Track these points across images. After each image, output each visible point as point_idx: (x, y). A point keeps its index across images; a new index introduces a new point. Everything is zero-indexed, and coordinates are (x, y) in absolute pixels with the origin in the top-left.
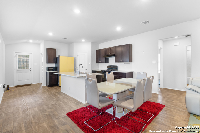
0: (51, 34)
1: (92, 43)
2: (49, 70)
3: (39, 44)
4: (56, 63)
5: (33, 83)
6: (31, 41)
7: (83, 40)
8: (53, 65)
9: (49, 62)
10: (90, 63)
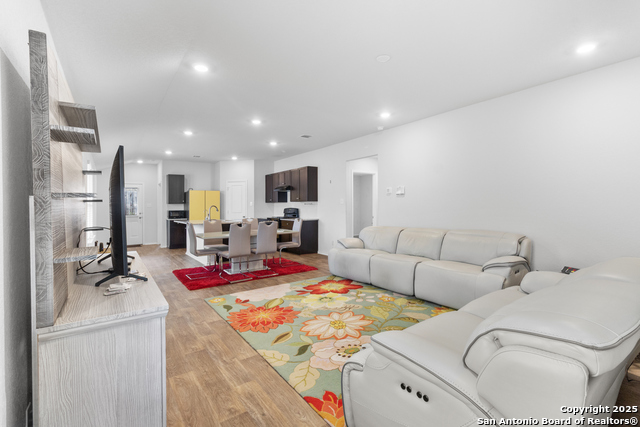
0: (169, 153)
1: (256, 162)
2: (170, 217)
3: (156, 165)
4: (185, 203)
5: (145, 244)
6: (140, 162)
7: (234, 158)
8: (180, 208)
9: (171, 201)
10: (252, 203)
